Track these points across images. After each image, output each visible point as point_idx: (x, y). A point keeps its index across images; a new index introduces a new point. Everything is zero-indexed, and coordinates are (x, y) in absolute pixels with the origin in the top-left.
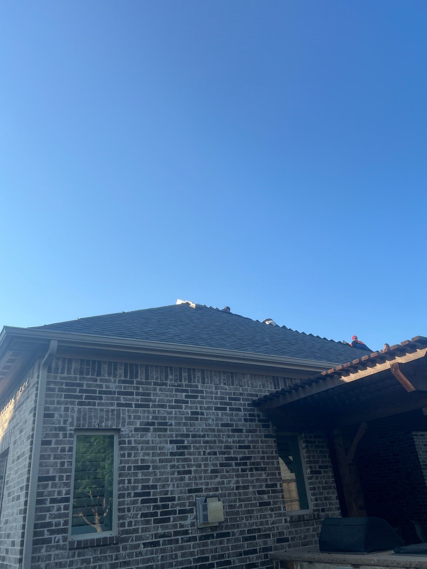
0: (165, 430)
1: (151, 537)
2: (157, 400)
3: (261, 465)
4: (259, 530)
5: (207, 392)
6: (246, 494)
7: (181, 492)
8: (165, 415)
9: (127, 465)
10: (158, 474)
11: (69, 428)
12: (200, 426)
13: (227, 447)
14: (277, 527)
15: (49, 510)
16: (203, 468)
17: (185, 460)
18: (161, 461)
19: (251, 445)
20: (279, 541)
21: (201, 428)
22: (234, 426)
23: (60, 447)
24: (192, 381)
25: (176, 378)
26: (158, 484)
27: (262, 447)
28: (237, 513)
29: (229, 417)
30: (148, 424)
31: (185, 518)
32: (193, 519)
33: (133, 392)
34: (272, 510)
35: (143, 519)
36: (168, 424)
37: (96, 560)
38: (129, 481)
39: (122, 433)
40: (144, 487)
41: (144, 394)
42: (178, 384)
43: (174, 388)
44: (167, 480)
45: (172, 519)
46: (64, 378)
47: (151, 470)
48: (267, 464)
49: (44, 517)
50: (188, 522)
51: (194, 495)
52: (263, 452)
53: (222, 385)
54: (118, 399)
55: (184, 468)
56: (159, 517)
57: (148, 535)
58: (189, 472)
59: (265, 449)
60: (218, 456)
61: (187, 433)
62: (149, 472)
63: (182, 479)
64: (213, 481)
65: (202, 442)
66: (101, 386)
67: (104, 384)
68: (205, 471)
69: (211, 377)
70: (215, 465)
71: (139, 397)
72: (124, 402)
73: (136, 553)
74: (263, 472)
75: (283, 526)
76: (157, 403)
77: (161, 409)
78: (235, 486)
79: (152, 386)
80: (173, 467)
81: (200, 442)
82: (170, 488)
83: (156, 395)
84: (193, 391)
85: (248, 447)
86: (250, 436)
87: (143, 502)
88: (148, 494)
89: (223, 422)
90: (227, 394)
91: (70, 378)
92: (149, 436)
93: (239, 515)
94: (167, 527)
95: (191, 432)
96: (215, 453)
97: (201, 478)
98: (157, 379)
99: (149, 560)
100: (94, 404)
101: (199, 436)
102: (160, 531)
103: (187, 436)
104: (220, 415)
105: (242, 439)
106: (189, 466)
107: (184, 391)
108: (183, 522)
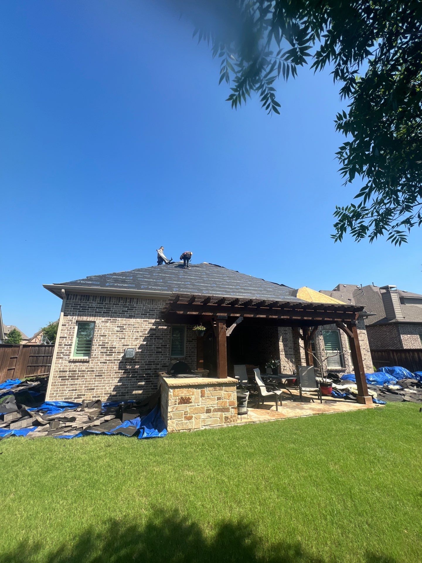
0: (116, 322)
1: (103, 360)
4: (154, 362)
5: (138, 307)
6: (150, 348)
7: (119, 345)
10: (110, 338)
11: (73, 320)
14: (164, 362)
15: (63, 348)
16: (131, 337)
17: (123, 334)
18: (112, 334)
19: (157, 329)
20: (163, 366)
23: (70, 327)
24: (132, 303)
25: (124, 302)
26: (110, 342)
27: (163, 330)
30: (108, 320)
32: (123, 356)
33: (103, 307)
34: (162, 355)
35: (101, 354)
37: (80, 366)
38: (97, 340)
39: (96, 323)
40: (103, 343)
41: (107, 308)
42: (124, 304)
43: (122, 306)
44: (114, 341)
45: (113, 355)
46: (74, 302)
47: (107, 337)
48: (164, 337)
49: (62, 350)
50: (121, 356)
51: (125, 347)
52: (163, 332)
53: (147, 305)
54: (96, 310)
55: (122, 337)
56: (108, 354)
58: (125, 338)
66: (89, 305)
67: (90, 304)
69: (142, 302)
73: (97, 365)
74: (161, 340)
75: (166, 361)
79: (112, 305)
80: (117, 336)
81: (131, 327)
82: (115, 344)
83: (113, 308)
84: (131, 307)
85: (155, 330)
86: (157, 325)
87: (102, 348)
88: (105, 345)
90: (148, 308)
91: (76, 302)
92: (108, 324)
94: (111, 357)
96: (138, 332)
97: (129, 341)
98: (114, 302)
99: (101, 368)
100: (85, 312)
101: (131, 325)
102: (108, 359)
103: (126, 325)
105: (153, 327)
106: (125, 336)
107: (126, 307)
108: (118, 356)
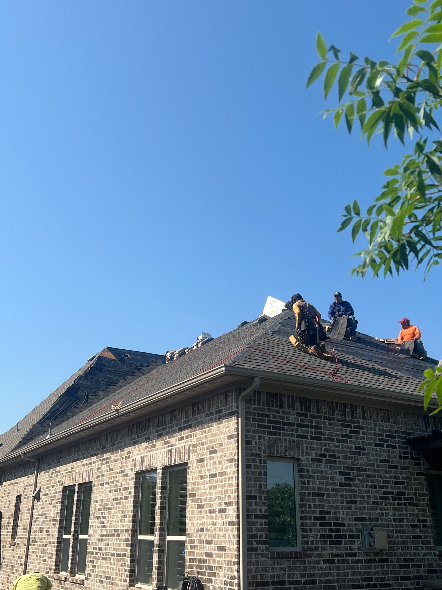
0: (335, 462)
1: (328, 555)
2: (327, 433)
3: (413, 501)
4: (412, 560)
5: (367, 428)
6: (401, 526)
7: (350, 519)
8: (334, 448)
9: (307, 492)
10: (331, 502)
12: (362, 461)
13: (385, 482)
14: (428, 559)
15: (254, 524)
16: (366, 499)
17: (352, 491)
18: (333, 490)
19: (405, 481)
20: (429, 571)
21: (363, 462)
22: (391, 462)
23: (258, 471)
24: (355, 417)
25: (341, 413)
26: (332, 510)
27: (414, 484)
28: (395, 543)
29: (386, 454)
30: (321, 455)
31: (353, 543)
32: (360, 544)
33: (308, 425)
34: (423, 543)
35: (321, 539)
36: (337, 456)
37: (290, 569)
38: (310, 507)
39: (302, 462)
40: (321, 512)
41: (316, 427)
42: (343, 419)
43: (340, 423)
44: (338, 507)
45: (343, 542)
46: (256, 409)
47: (325, 497)
48: (419, 500)
49: (252, 530)
50: (356, 546)
51: (360, 523)
52: (416, 489)
53: (380, 422)
54: (297, 431)
55: (351, 498)
56: (334, 539)
57: (326, 554)
58: (355, 502)
59: (417, 486)
60: (378, 489)
61: (352, 466)
62: (324, 499)
63: (350, 508)
64: (374, 511)
65: (364, 475)
66: (283, 418)
67: (286, 416)
68: (368, 502)
69: (371, 414)
70: (375, 497)
71: (313, 430)
72: (302, 434)
73: (318, 567)
74: (416, 508)
75: (432, 558)
76: (327, 437)
77: (330, 442)
78: (392, 518)
79: (323, 420)
80: (342, 496)
81: (362, 475)
82: (341, 515)
83: (326, 428)
84: (355, 427)
85: (403, 483)
86: (404, 473)
87: (321, 525)
88: (324, 518)
89: (381, 458)
90: (384, 431)
91: (260, 409)
92: (323, 467)
93: (396, 545)
94: (340, 549)
95: (355, 465)
96: (375, 487)
97: (364, 508)
98: (326, 413)
99: (327, 575)
100: (279, 434)
101: (362, 470)
102: (335, 551)
103: (353, 469)
104: (379, 451)
105: (397, 475)
106: (355, 496)
107: (348, 426)
108: (352, 546)
